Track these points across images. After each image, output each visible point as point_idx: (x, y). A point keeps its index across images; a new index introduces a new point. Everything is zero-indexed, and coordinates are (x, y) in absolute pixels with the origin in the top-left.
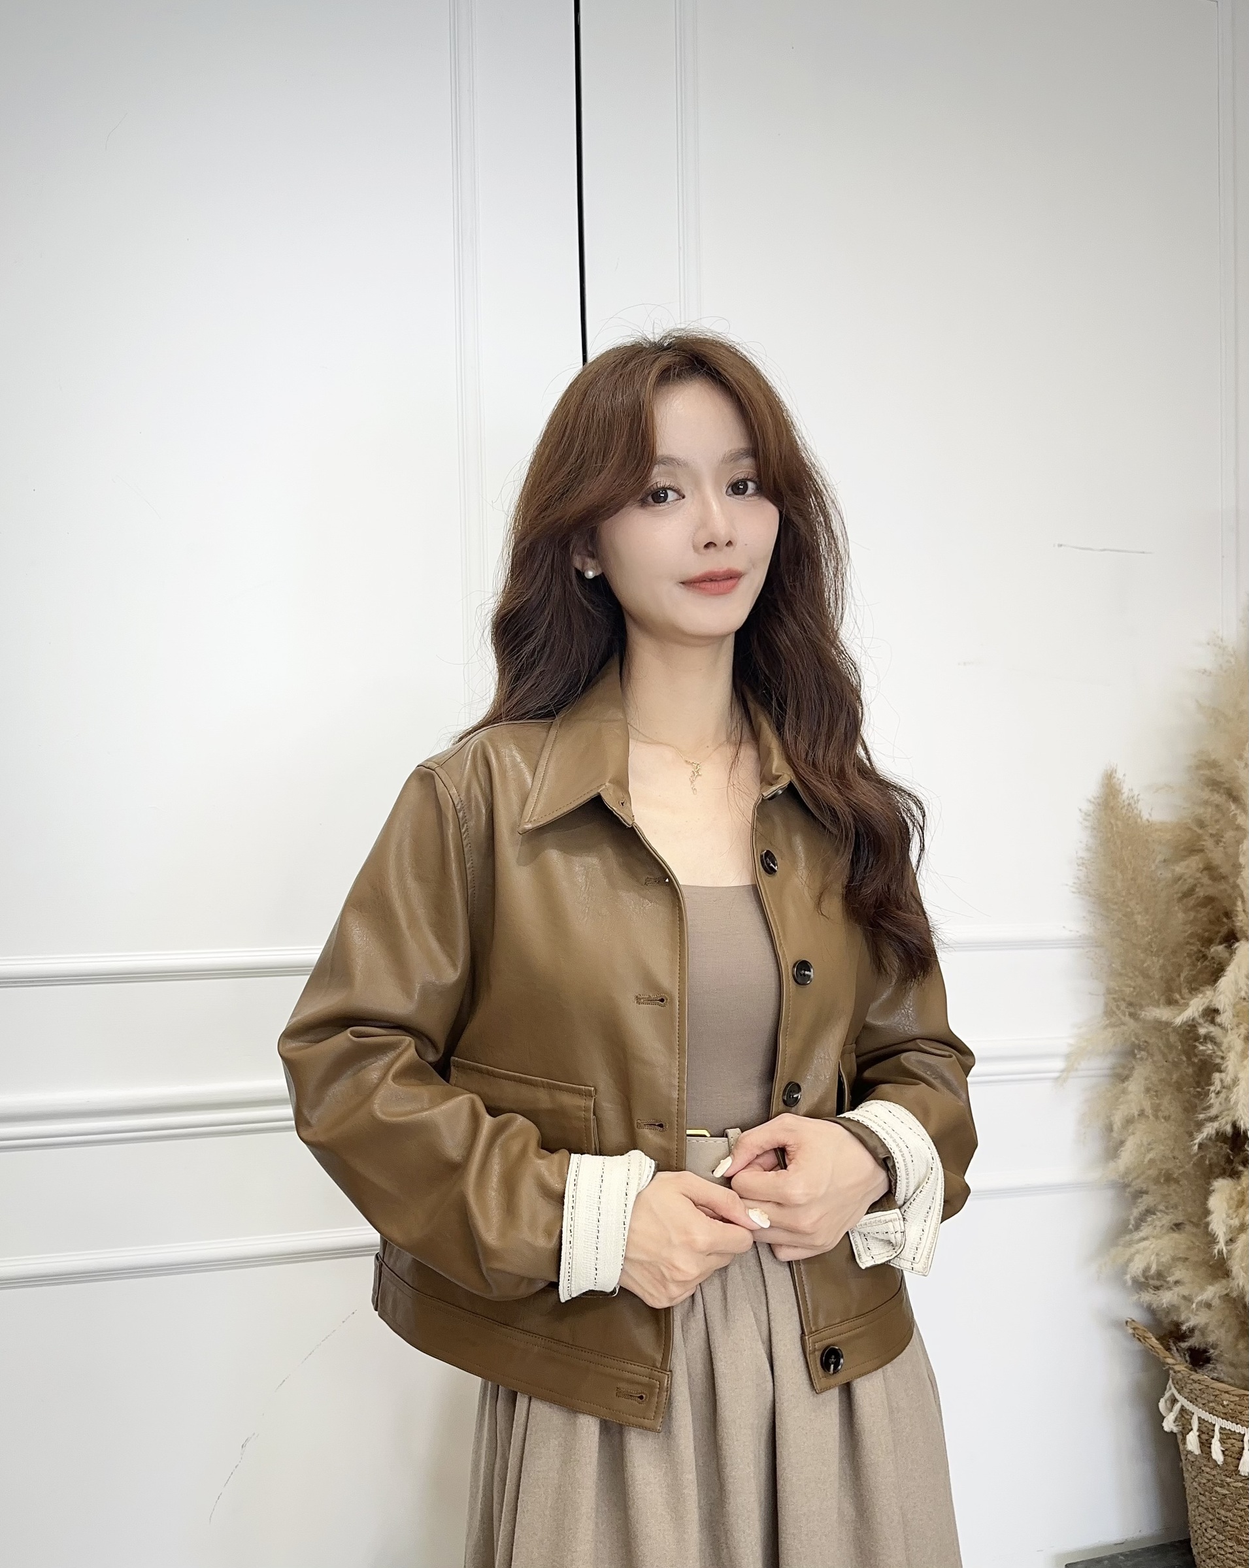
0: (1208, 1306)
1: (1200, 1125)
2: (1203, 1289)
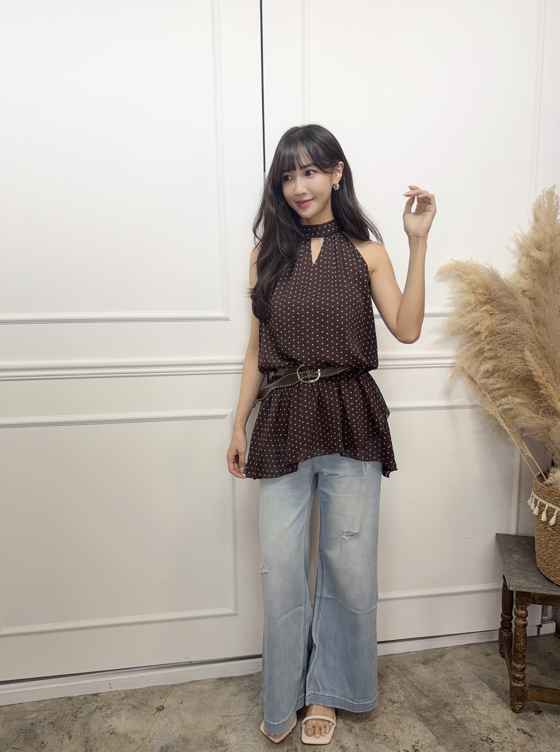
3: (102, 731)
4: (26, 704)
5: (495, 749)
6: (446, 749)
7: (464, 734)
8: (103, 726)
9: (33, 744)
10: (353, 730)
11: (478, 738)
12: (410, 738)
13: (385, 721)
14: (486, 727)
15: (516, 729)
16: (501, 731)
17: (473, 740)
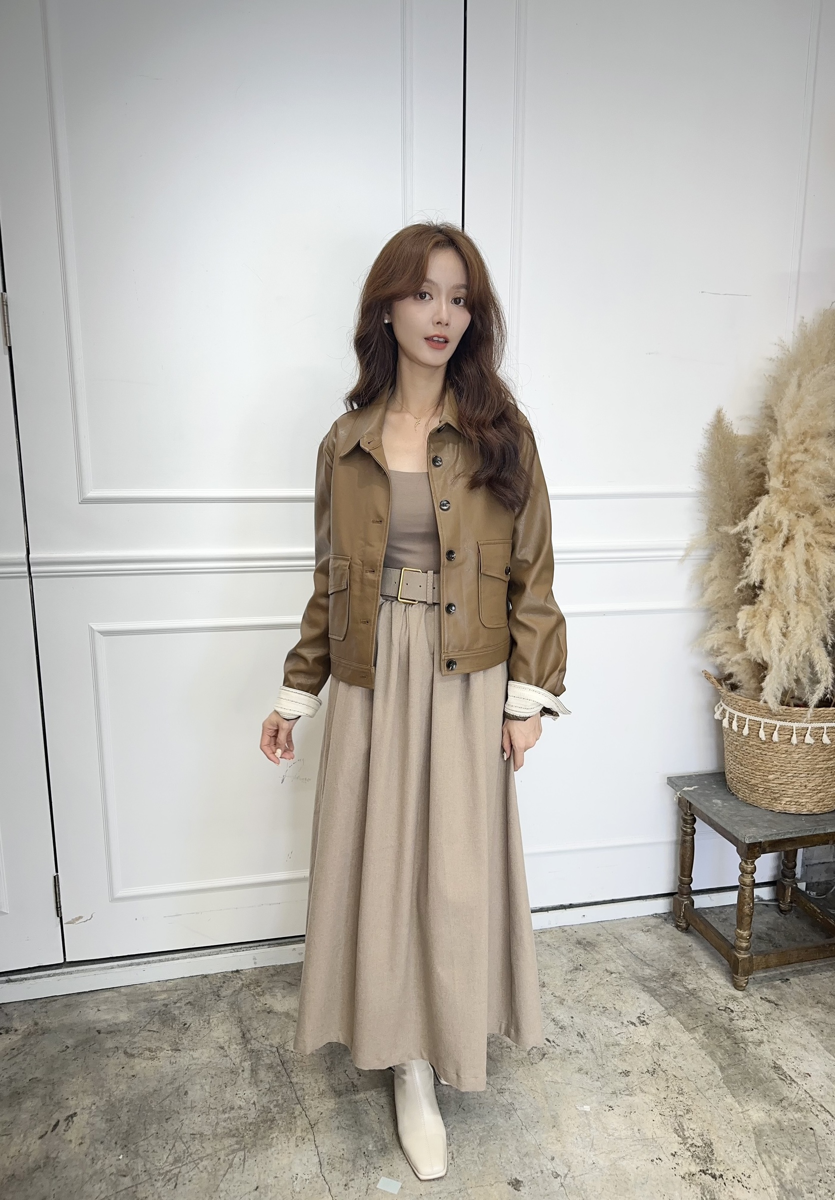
0: (737, 663)
1: (740, 580)
2: (736, 655)
3: (256, 1010)
4: (150, 984)
5: (735, 1018)
6: (679, 1019)
7: (698, 1004)
8: (256, 1005)
9: (174, 1026)
10: (565, 1003)
11: (715, 1008)
12: (635, 1010)
13: (602, 992)
14: (724, 997)
15: (759, 998)
16: (741, 1000)
17: (709, 1009)
